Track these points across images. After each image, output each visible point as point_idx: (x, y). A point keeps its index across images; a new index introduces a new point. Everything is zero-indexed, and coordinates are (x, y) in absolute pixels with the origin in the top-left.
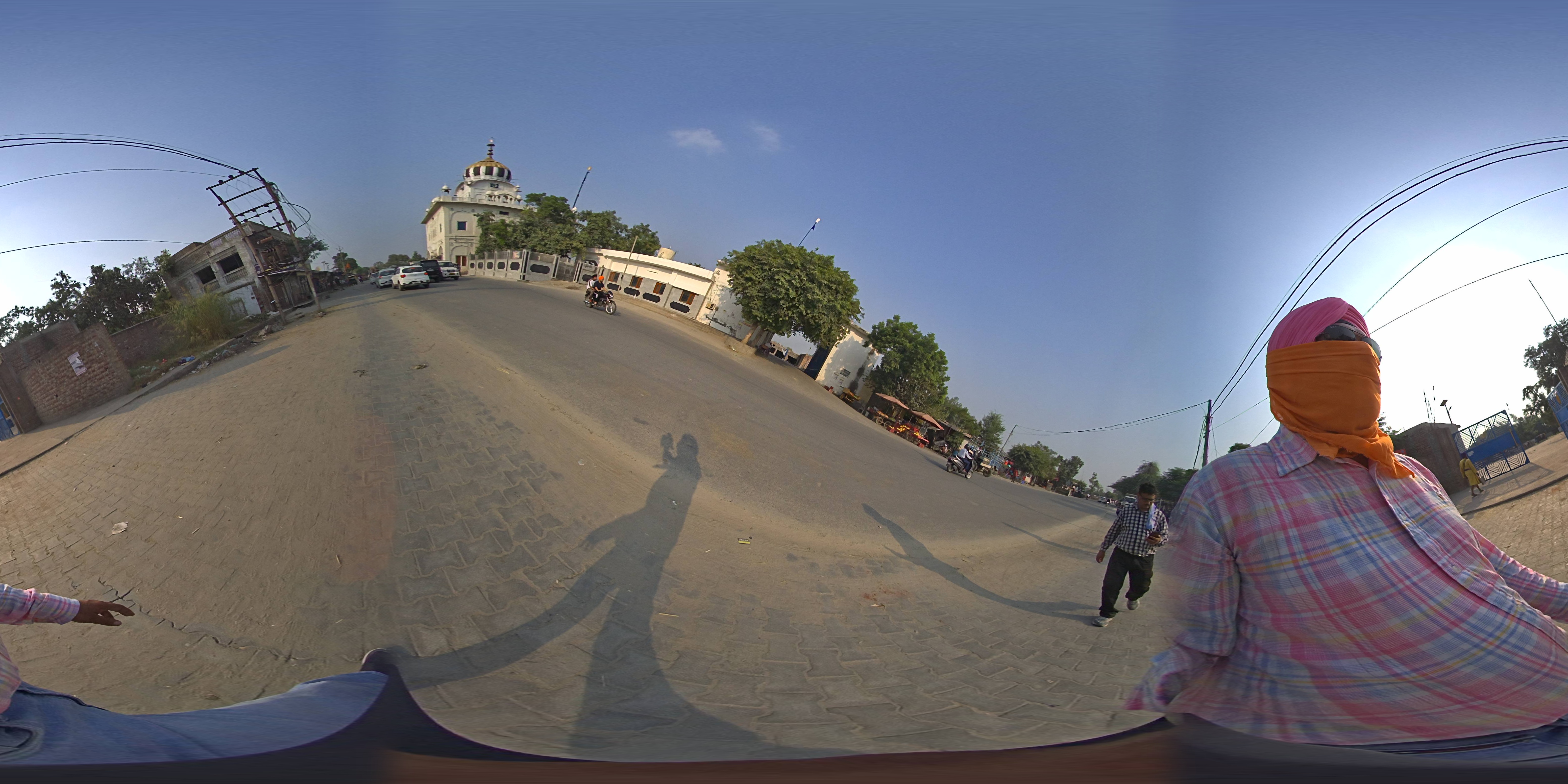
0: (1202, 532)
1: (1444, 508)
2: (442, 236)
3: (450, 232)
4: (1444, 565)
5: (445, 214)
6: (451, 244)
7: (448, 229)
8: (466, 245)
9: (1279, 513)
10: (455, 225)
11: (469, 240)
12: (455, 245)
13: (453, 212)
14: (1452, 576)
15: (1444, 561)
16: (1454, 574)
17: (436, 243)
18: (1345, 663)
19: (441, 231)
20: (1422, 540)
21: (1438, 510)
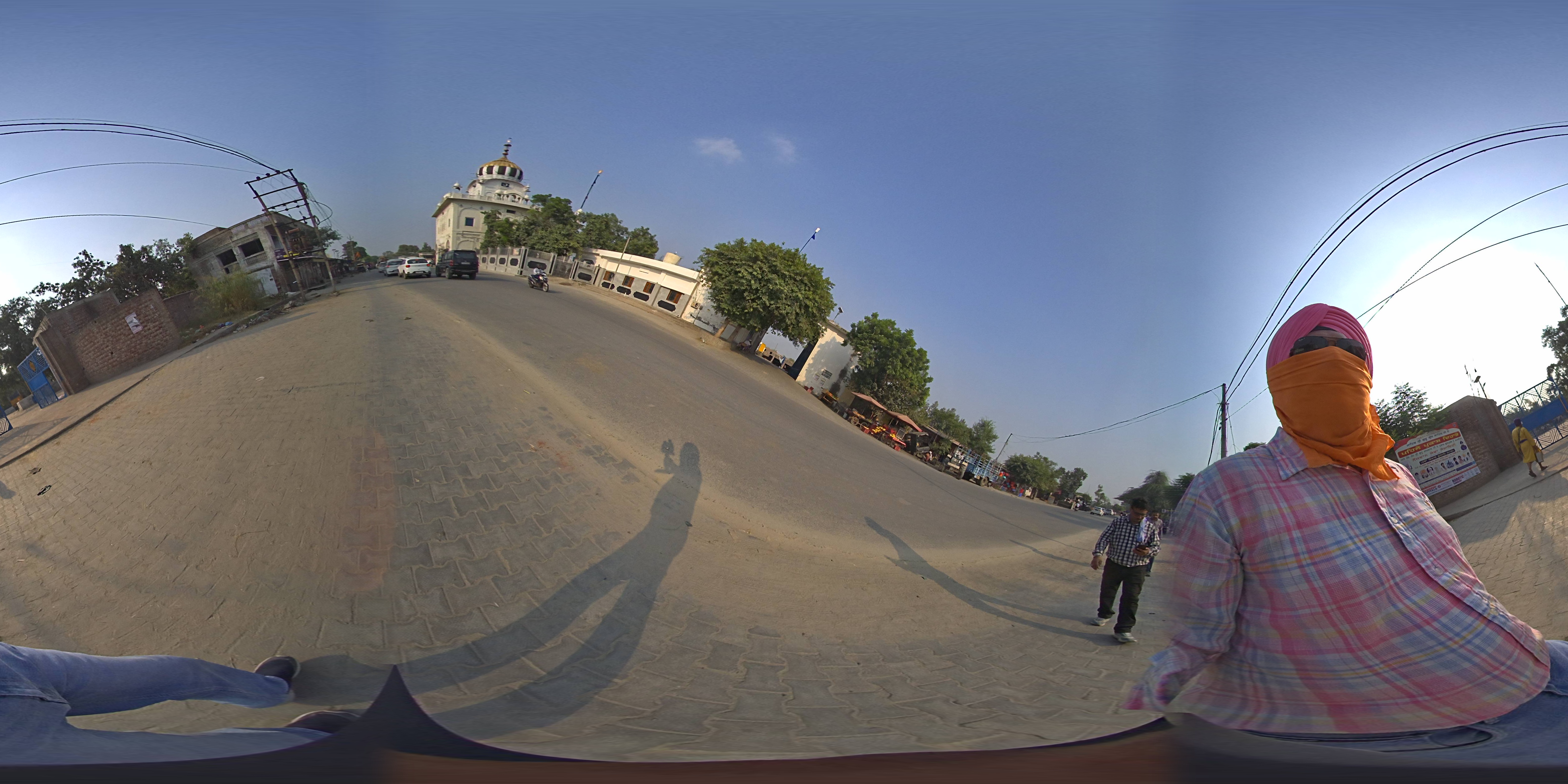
0: (1212, 531)
1: (1431, 514)
2: (449, 230)
3: (458, 227)
4: (1428, 567)
5: (454, 210)
6: (458, 239)
7: (456, 225)
8: (472, 240)
9: (1283, 516)
10: (463, 221)
11: (475, 236)
12: (462, 239)
13: (462, 208)
14: (1433, 577)
15: (1429, 563)
16: (1436, 575)
17: (444, 237)
18: (1330, 657)
19: (449, 226)
20: (1410, 543)
21: (1426, 515)
